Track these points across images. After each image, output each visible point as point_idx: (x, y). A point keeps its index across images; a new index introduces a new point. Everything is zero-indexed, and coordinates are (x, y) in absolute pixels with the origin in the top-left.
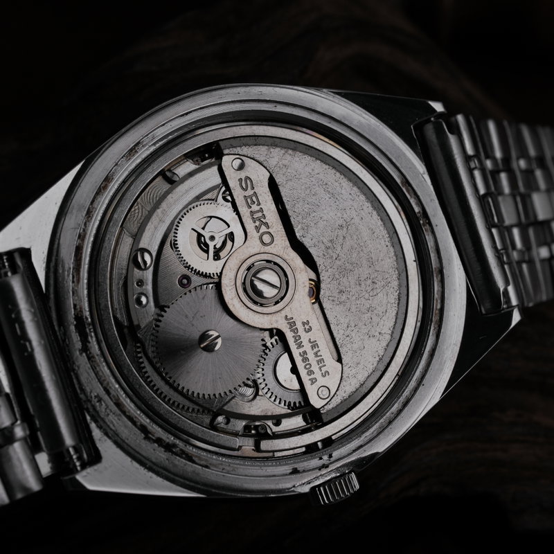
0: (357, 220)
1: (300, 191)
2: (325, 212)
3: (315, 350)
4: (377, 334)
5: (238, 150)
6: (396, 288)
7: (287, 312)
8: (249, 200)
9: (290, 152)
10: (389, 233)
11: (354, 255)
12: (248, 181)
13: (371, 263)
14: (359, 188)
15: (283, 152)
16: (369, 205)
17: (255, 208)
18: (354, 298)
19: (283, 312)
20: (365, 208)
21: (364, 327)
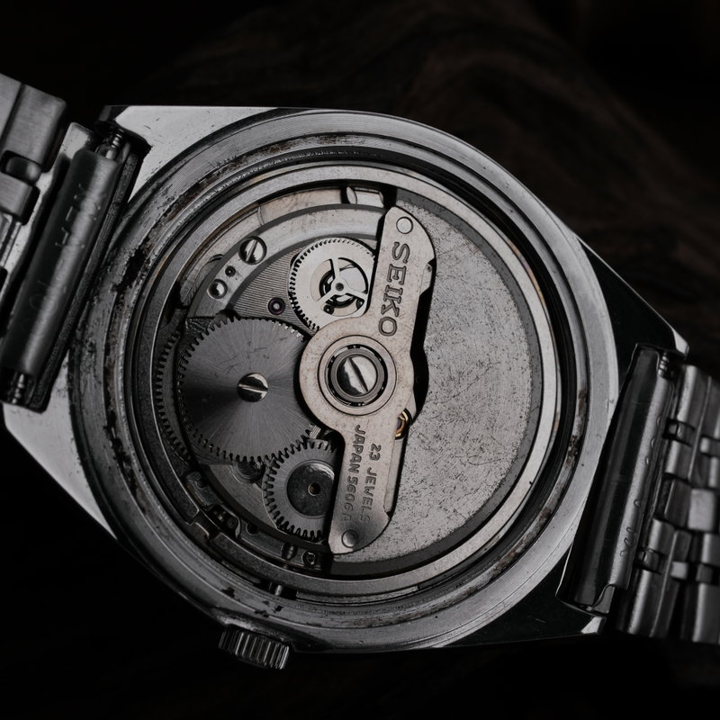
0: (503, 367)
1: (457, 297)
2: (473, 336)
3: (369, 485)
4: (451, 510)
5: (414, 210)
6: (504, 471)
7: (362, 422)
8: (393, 272)
9: (472, 246)
10: (531, 404)
11: (478, 405)
12: (405, 250)
13: (491, 426)
14: (527, 333)
15: (464, 241)
16: (528, 359)
17: (395, 284)
18: (449, 452)
19: (357, 419)
20: (520, 359)
21: (441, 492)
